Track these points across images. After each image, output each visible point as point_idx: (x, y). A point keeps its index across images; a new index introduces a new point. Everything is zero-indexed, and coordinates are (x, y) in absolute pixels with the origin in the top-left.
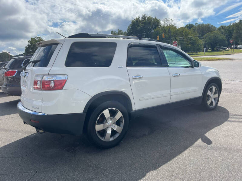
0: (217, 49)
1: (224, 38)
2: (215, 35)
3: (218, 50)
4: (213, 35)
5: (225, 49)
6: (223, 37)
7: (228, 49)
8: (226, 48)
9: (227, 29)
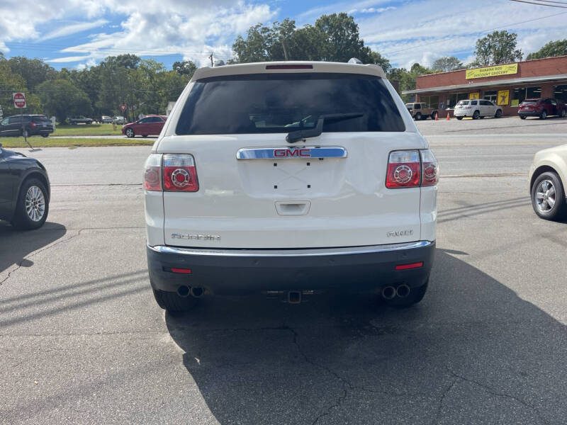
0: (71, 122)
1: (86, 98)
2: (62, 88)
3: (74, 125)
4: (59, 87)
5: (88, 122)
6: (83, 96)
7: (94, 123)
8: (92, 122)
9: (81, 77)
